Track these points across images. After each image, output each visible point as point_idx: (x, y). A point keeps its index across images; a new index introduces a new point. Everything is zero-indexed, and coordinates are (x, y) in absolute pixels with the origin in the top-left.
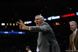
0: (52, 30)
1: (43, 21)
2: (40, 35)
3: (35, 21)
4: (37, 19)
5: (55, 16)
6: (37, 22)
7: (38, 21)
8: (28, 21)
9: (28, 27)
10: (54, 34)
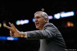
0: (61, 35)
1: (46, 20)
2: (42, 44)
3: (34, 20)
4: (38, 17)
5: (66, 11)
6: (36, 21)
7: (39, 20)
8: (24, 20)
9: (23, 33)
10: (64, 41)
